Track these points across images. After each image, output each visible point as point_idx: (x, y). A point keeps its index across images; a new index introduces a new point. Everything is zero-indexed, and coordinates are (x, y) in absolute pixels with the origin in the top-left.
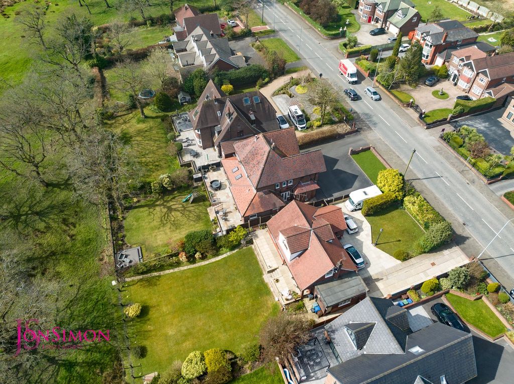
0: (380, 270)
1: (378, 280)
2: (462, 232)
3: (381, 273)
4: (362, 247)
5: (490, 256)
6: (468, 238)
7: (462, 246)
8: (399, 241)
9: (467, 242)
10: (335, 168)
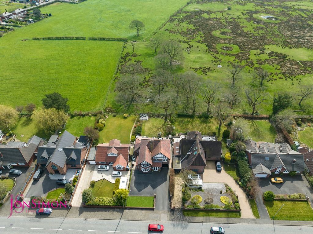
0: (94, 175)
1: (91, 172)
2: (84, 215)
3: (92, 174)
4: (106, 174)
5: (67, 217)
6: (79, 215)
7: (78, 209)
8: (99, 189)
9: (78, 213)
10: (149, 185)
